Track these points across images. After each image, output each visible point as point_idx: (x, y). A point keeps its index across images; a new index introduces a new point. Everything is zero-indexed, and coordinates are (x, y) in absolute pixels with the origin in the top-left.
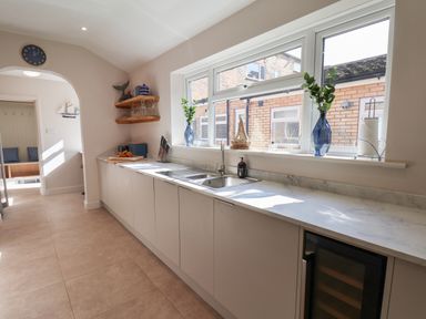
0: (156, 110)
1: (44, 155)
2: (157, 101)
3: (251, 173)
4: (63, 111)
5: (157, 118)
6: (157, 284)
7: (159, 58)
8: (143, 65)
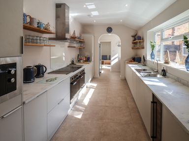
0: (143, 45)
1: (112, 59)
2: (143, 42)
3: (167, 74)
4: (118, 44)
5: (143, 48)
6: (130, 107)
7: (144, 26)
8: (141, 28)
